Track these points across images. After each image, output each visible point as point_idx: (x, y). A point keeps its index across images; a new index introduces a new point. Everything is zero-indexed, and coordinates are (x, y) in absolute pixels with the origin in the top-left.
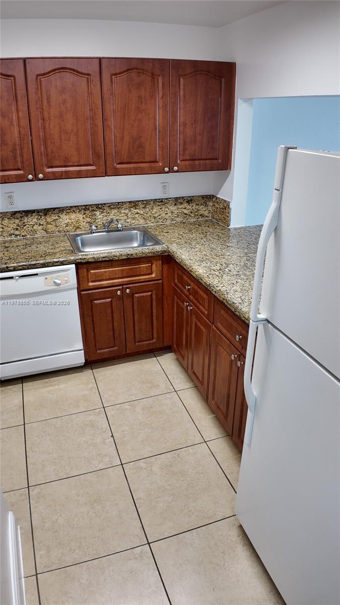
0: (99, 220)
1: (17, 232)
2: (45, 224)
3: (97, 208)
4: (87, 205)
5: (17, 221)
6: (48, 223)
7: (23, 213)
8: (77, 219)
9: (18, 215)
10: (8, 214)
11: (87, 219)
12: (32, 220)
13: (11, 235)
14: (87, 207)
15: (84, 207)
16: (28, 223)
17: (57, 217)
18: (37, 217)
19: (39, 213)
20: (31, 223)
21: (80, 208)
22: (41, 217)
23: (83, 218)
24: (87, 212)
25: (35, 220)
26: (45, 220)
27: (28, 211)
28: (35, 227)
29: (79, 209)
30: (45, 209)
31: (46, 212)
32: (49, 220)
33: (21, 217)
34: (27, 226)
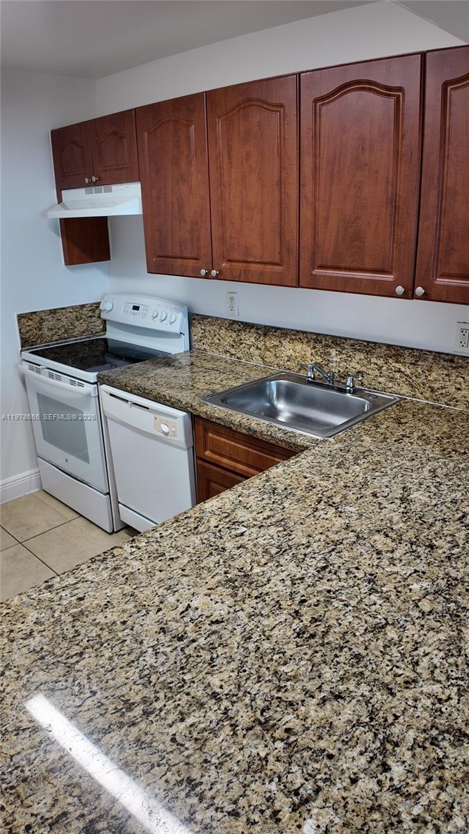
0: (334, 365)
1: (233, 351)
2: (263, 348)
3: (332, 342)
4: (319, 334)
5: (234, 335)
6: (267, 349)
7: (242, 326)
8: (303, 353)
9: (236, 327)
10: (226, 322)
11: (317, 357)
12: (249, 338)
13: (227, 352)
14: (319, 338)
15: (315, 337)
16: (245, 342)
17: (277, 343)
18: (255, 335)
19: (258, 329)
20: (248, 342)
21: (309, 336)
22: (260, 337)
23: (312, 354)
24: (319, 346)
25: (252, 339)
26: (263, 343)
27: (246, 323)
28: (251, 350)
29: (307, 337)
30: (266, 326)
31: (266, 331)
32: (268, 344)
33: (239, 330)
34: (244, 345)
